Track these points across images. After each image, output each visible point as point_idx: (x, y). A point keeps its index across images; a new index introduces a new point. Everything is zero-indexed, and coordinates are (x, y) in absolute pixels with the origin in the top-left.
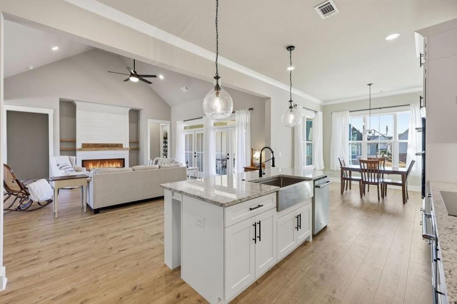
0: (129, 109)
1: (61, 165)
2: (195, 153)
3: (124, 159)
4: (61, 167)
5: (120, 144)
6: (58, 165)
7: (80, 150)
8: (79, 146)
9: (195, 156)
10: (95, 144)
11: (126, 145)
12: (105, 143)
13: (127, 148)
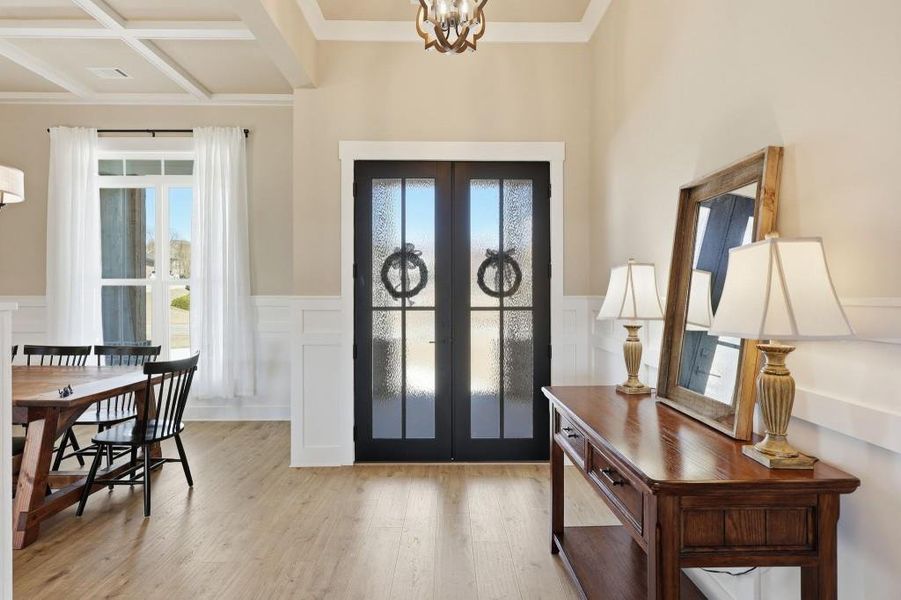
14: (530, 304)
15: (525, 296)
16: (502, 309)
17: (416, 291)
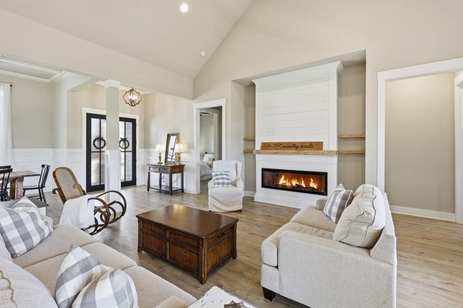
3: (325, 174)
5: (318, 143)
7: (260, 152)
10: (278, 143)
11: (331, 144)
13: (333, 152)
14: (131, 150)
15: (130, 148)
16: (125, 152)
17: (103, 147)
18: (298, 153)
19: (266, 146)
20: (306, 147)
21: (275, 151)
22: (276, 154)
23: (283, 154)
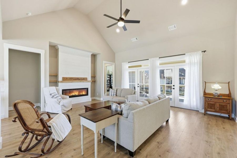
0: (91, 54)
1: (53, 95)
2: (138, 84)
3: (87, 89)
4: (53, 96)
5: (86, 78)
6: (51, 94)
7: (61, 82)
8: (60, 79)
9: (138, 87)
10: (71, 78)
11: (89, 79)
12: (76, 77)
13: (90, 81)
18: (81, 82)
19: (65, 79)
20: (82, 79)
21: (71, 81)
22: (72, 82)
23: (75, 82)
